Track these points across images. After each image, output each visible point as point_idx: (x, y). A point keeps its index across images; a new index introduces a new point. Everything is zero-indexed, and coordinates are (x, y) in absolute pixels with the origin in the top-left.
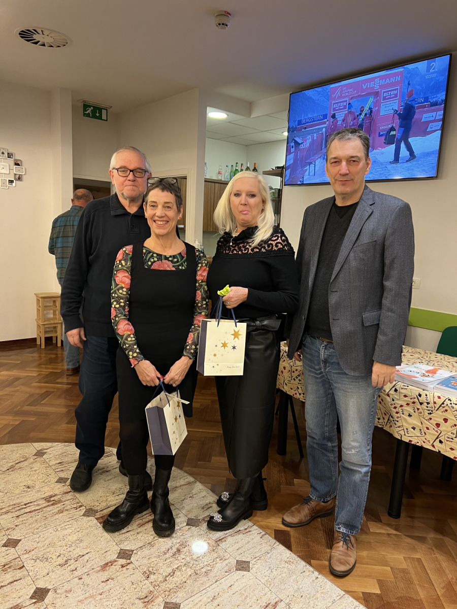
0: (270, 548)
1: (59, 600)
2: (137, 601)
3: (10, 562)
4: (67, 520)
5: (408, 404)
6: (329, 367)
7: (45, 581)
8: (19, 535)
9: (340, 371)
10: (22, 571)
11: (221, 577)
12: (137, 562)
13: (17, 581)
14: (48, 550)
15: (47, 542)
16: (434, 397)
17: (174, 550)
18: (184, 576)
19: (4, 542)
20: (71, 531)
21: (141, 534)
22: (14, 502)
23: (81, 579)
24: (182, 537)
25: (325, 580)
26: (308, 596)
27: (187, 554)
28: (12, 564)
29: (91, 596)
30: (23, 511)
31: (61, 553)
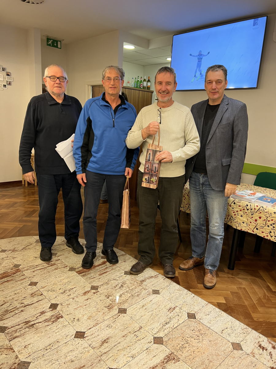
0: (169, 284)
1: (64, 309)
2: (104, 308)
3: (35, 292)
4: (61, 273)
5: (241, 210)
6: (204, 187)
7: (55, 300)
8: (37, 280)
9: (210, 189)
10: (42, 296)
11: (145, 297)
12: (101, 291)
13: (40, 301)
14: (54, 287)
15: (52, 283)
16: (254, 206)
17: (120, 285)
18: (127, 297)
19: (29, 283)
20: (64, 278)
21: (101, 279)
22: (30, 265)
23: (74, 299)
24: (123, 280)
25: (198, 297)
26: (190, 304)
27: (127, 287)
28: (36, 293)
29: (81, 306)
30: (36, 269)
31: (61, 287)
